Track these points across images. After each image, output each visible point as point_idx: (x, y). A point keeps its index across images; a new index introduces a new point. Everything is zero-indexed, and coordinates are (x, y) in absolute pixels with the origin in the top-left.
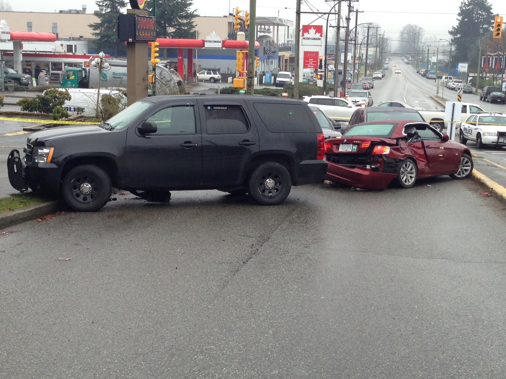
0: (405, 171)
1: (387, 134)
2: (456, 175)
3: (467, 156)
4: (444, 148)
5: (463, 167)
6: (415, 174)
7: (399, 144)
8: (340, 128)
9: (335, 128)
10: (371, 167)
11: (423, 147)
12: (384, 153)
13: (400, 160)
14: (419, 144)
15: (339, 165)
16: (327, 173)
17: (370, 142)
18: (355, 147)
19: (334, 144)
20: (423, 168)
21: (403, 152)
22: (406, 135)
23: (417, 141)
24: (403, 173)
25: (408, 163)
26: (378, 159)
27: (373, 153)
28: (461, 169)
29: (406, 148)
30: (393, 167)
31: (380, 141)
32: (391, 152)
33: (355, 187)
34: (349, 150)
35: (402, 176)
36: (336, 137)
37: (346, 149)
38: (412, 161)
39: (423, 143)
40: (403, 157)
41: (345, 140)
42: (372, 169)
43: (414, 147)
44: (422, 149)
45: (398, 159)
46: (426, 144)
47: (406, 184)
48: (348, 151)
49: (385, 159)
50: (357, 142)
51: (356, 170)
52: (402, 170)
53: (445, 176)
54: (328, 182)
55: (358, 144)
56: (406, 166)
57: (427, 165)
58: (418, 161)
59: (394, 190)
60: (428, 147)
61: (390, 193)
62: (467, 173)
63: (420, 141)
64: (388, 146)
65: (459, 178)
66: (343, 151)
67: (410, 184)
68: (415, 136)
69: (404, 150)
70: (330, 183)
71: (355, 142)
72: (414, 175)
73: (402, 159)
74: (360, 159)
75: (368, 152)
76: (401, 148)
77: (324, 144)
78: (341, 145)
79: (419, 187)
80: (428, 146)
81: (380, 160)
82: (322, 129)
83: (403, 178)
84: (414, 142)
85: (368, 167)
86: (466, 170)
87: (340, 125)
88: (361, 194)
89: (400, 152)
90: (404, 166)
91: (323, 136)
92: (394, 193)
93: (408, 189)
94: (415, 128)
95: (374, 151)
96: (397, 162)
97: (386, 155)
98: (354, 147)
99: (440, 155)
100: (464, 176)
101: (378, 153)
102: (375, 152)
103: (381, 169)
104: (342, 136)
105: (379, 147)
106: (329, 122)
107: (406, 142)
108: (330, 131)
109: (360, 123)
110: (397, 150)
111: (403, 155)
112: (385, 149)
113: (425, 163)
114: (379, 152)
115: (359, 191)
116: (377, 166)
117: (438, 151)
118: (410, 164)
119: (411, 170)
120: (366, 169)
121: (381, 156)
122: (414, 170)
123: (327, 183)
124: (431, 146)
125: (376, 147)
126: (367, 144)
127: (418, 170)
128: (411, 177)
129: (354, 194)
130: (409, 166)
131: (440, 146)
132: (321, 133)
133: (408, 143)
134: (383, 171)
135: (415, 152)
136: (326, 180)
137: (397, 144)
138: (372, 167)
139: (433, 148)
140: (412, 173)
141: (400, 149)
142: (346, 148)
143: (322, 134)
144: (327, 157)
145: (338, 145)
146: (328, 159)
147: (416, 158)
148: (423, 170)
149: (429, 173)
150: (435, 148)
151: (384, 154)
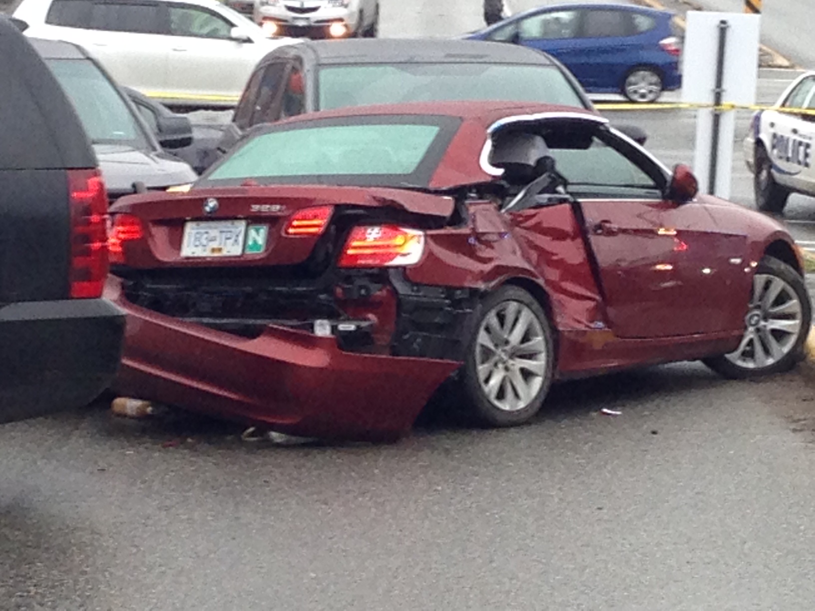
0: (496, 346)
1: (411, 170)
2: (734, 358)
3: (783, 266)
4: (680, 233)
5: (765, 319)
6: (543, 357)
7: (464, 215)
8: (187, 142)
9: (163, 144)
10: (334, 329)
11: (581, 230)
12: (398, 261)
13: (474, 292)
14: (561, 217)
15: (183, 324)
16: (126, 362)
17: (329, 211)
18: (259, 236)
19: (159, 223)
20: (582, 327)
21: (486, 253)
22: (499, 172)
23: (550, 203)
24: (487, 354)
25: (513, 306)
26: (367, 289)
27: (344, 263)
28: (758, 330)
29: (501, 235)
30: (440, 327)
31: (375, 204)
32: (428, 255)
33: (263, 429)
34: (233, 249)
35: (482, 369)
36: (164, 188)
37: (215, 245)
38: (527, 297)
39: (577, 208)
40: (486, 277)
41: (212, 204)
42: (343, 341)
43: (538, 228)
44: (573, 239)
45: (462, 288)
46: (592, 217)
47: (505, 406)
48: (225, 253)
49: (402, 288)
50: (265, 208)
51: (262, 346)
52: (483, 338)
53: (686, 364)
54: (130, 405)
55: (272, 221)
56: (501, 318)
57: (598, 313)
58: (555, 296)
59: (446, 440)
60: (602, 228)
61: (425, 457)
62: (786, 349)
63: (563, 201)
64: (414, 227)
65: (746, 370)
66: (199, 252)
67: (521, 405)
68: (543, 180)
69: (489, 244)
70: (141, 410)
71: (255, 208)
72: (538, 364)
73: (481, 286)
74: (284, 289)
75: (321, 255)
76: (478, 236)
77: (104, 220)
78: (190, 229)
79: (565, 423)
80: (599, 227)
81: (379, 292)
82: (96, 148)
83: (487, 381)
84: (540, 206)
85: (323, 329)
86: (780, 335)
87: (188, 129)
88: (290, 461)
89: (471, 253)
90: (492, 319)
91: (101, 185)
92: (447, 451)
93: (512, 430)
94: (539, 141)
95: (350, 252)
96: (457, 304)
97: (404, 268)
98: (252, 233)
99: (660, 267)
100: (770, 361)
101: (370, 262)
102: (356, 257)
103: (383, 339)
104: (196, 184)
105: (373, 234)
106: (134, 116)
107: (500, 207)
108: (139, 156)
109: (284, 120)
110: (460, 244)
111: (488, 267)
112: (399, 240)
113: (591, 304)
114: (372, 256)
115: (278, 445)
116: (364, 324)
117: (652, 248)
118: (519, 312)
119: (526, 338)
120: (311, 342)
121: (381, 275)
122: (538, 341)
123: (129, 412)
124: (614, 226)
125: (357, 231)
126: (315, 217)
127: (556, 339)
128: (527, 374)
129: (257, 460)
130: (516, 320)
131: (661, 226)
132: (91, 167)
133: (509, 212)
134: (392, 347)
135: (545, 256)
136: (120, 396)
137: (456, 219)
138: (342, 327)
139: (624, 231)
140: (531, 356)
141: (472, 240)
142: (213, 240)
143: (97, 174)
144: (123, 287)
145: (176, 226)
146: (129, 296)
147: (547, 281)
148: (581, 340)
149: (607, 352)
150: (637, 232)
151: (396, 267)
